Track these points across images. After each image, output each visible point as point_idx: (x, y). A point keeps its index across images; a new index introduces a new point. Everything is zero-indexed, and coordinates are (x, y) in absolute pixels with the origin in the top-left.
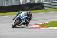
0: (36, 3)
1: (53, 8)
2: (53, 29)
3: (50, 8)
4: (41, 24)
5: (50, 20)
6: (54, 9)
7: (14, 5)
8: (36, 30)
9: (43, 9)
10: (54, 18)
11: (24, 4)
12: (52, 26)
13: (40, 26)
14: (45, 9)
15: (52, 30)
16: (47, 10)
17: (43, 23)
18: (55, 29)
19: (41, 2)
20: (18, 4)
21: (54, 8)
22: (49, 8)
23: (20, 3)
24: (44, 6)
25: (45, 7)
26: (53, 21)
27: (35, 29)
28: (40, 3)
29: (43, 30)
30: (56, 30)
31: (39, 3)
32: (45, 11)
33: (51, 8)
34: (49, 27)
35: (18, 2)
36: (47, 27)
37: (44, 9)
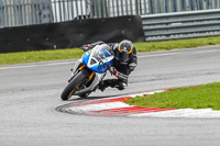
0: (114, 18)
1: (177, 36)
2: (180, 118)
3: (168, 35)
4: (133, 96)
5: (167, 81)
6: (185, 42)
7: (28, 24)
8: (114, 120)
9: (141, 39)
10: (183, 75)
11: (67, 19)
12: (175, 107)
13: (127, 106)
14: (150, 38)
15: (174, 121)
16: (155, 43)
17: (141, 95)
18: (186, 115)
19: (134, 13)
20: (46, 21)
21: (181, 36)
22: (163, 37)
23: (51, 15)
24: (145, 28)
25: (146, 34)
26: (178, 86)
27: (110, 116)
28: (128, 17)
29: (141, 121)
30: (189, 122)
31: (123, 17)
32: (149, 49)
33: (172, 37)
34: (163, 109)
35: (45, 12)
36: (155, 110)
37: (145, 41)
